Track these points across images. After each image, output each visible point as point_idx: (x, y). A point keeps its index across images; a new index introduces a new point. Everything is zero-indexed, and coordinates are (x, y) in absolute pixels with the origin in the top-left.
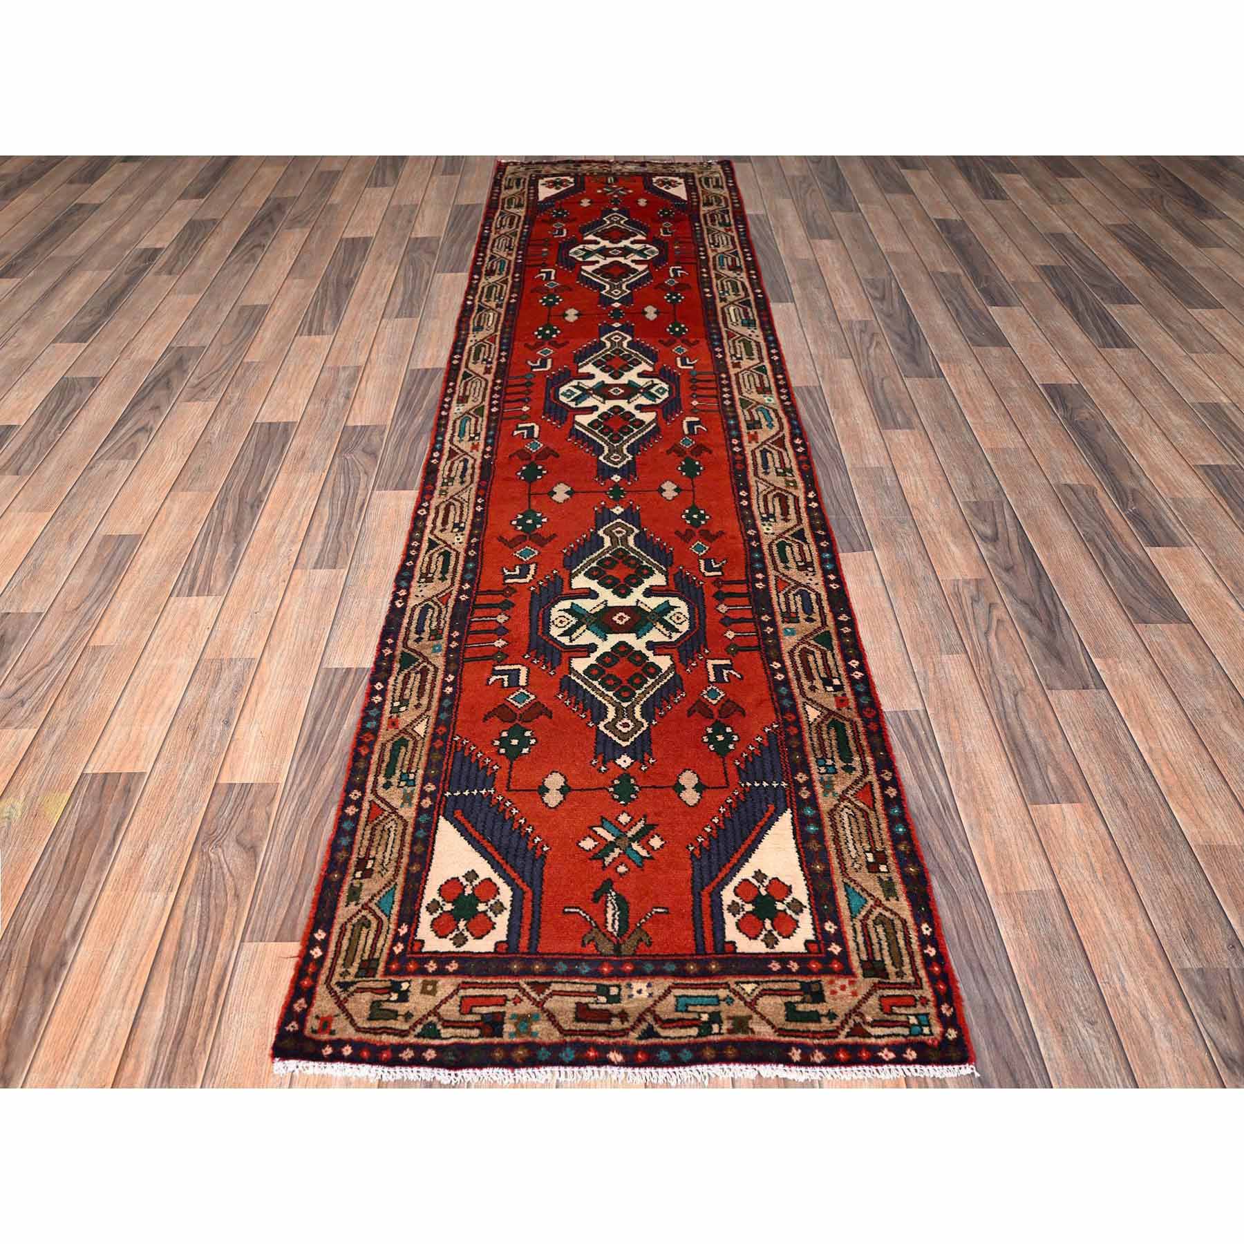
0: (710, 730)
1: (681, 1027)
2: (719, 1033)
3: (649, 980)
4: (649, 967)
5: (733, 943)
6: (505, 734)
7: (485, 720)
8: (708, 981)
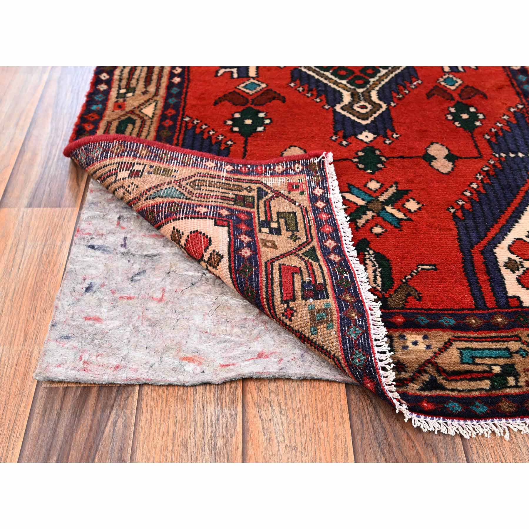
0: (453, 110)
1: (470, 380)
2: (516, 386)
3: (425, 332)
4: (423, 320)
5: (518, 298)
6: (237, 115)
7: (216, 104)
8: (494, 334)
